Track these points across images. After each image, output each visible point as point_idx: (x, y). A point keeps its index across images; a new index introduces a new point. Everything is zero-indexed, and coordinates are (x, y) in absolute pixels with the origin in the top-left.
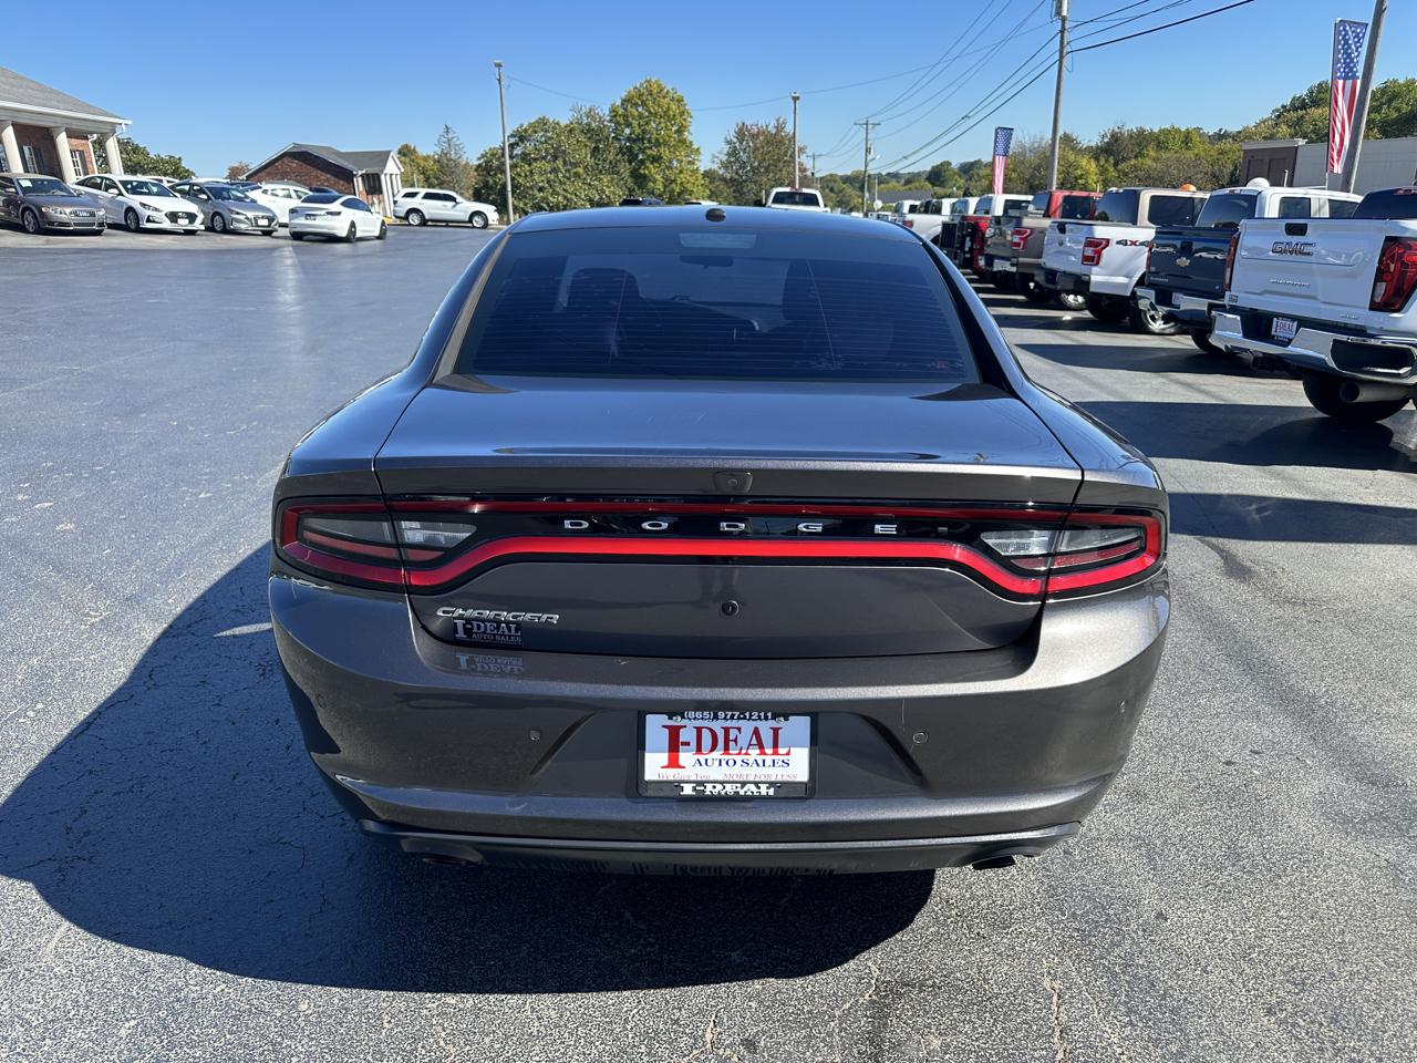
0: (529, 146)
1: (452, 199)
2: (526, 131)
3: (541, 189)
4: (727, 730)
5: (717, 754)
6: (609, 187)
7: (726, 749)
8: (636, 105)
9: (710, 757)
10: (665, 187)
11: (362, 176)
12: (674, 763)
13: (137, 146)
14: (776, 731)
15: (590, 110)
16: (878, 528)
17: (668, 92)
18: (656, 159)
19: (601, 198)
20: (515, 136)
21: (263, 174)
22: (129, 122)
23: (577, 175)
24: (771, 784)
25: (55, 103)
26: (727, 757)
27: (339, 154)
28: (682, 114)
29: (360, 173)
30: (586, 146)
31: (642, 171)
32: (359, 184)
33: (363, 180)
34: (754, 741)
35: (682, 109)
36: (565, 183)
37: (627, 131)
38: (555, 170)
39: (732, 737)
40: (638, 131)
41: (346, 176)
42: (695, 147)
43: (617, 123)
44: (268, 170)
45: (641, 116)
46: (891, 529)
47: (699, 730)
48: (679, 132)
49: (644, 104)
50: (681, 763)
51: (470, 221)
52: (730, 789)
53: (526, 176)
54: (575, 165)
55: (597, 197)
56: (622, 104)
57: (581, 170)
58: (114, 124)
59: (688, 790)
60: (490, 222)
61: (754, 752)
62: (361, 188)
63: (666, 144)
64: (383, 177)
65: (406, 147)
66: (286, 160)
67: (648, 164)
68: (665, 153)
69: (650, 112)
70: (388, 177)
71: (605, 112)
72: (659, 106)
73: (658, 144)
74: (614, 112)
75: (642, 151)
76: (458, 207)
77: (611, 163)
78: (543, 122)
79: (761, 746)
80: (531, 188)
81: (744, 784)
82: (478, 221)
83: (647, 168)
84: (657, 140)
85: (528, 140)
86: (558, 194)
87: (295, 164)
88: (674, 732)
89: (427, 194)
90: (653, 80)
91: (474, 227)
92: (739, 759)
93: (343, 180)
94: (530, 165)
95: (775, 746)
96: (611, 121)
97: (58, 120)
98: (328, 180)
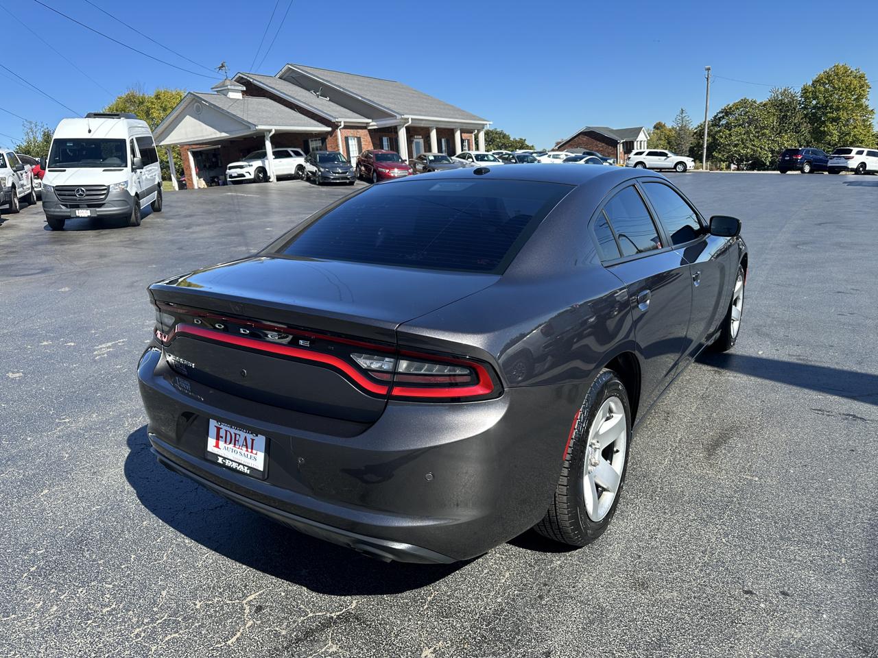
0: (731, 118)
1: (665, 155)
2: (731, 108)
3: (736, 146)
4: (236, 434)
5: (231, 446)
6: (788, 141)
7: (235, 444)
8: (824, 84)
9: (229, 446)
10: (840, 138)
11: (623, 143)
12: (217, 446)
13: (505, 134)
14: (253, 440)
15: (785, 90)
16: (301, 342)
17: (852, 72)
18: (835, 120)
19: (781, 149)
20: (722, 112)
21: (567, 145)
22: (491, 123)
23: (763, 134)
24: (249, 468)
25: (457, 116)
26: (235, 449)
27: (612, 131)
28: (862, 86)
29: (622, 141)
30: (774, 115)
31: (822, 129)
32: (620, 148)
33: (623, 145)
34: (244, 444)
35: (863, 83)
36: (753, 141)
37: (814, 102)
38: (747, 133)
39: (237, 439)
40: (822, 101)
41: (614, 143)
42: (870, 109)
43: (806, 98)
44: (570, 143)
45: (827, 90)
46: (307, 344)
47: (226, 431)
48: (857, 100)
49: (830, 82)
50: (220, 446)
51: (675, 167)
52: (234, 465)
53: (726, 137)
54: (764, 128)
55: (778, 148)
56: (813, 84)
57: (767, 132)
58: (484, 125)
59: (220, 461)
60: (688, 168)
61: (244, 449)
62: (621, 151)
63: (845, 109)
64: (635, 143)
65: (659, 124)
66: (580, 137)
67: (828, 124)
68: (844, 115)
69: (834, 87)
70: (639, 143)
71: (797, 91)
72: (843, 83)
73: (838, 109)
74: (805, 91)
75: (825, 114)
76: (669, 159)
77: (795, 124)
78: (744, 102)
79: (247, 448)
80: (729, 145)
81: (240, 464)
82: (680, 168)
83: (827, 126)
84: (838, 106)
85: (731, 114)
86: (748, 148)
87: (585, 138)
88: (218, 429)
89: (650, 152)
90: (841, 65)
91: (677, 171)
92: (239, 450)
93: (612, 146)
94: (730, 130)
95: (252, 449)
96: (801, 97)
97: (457, 124)
98: (602, 147)
